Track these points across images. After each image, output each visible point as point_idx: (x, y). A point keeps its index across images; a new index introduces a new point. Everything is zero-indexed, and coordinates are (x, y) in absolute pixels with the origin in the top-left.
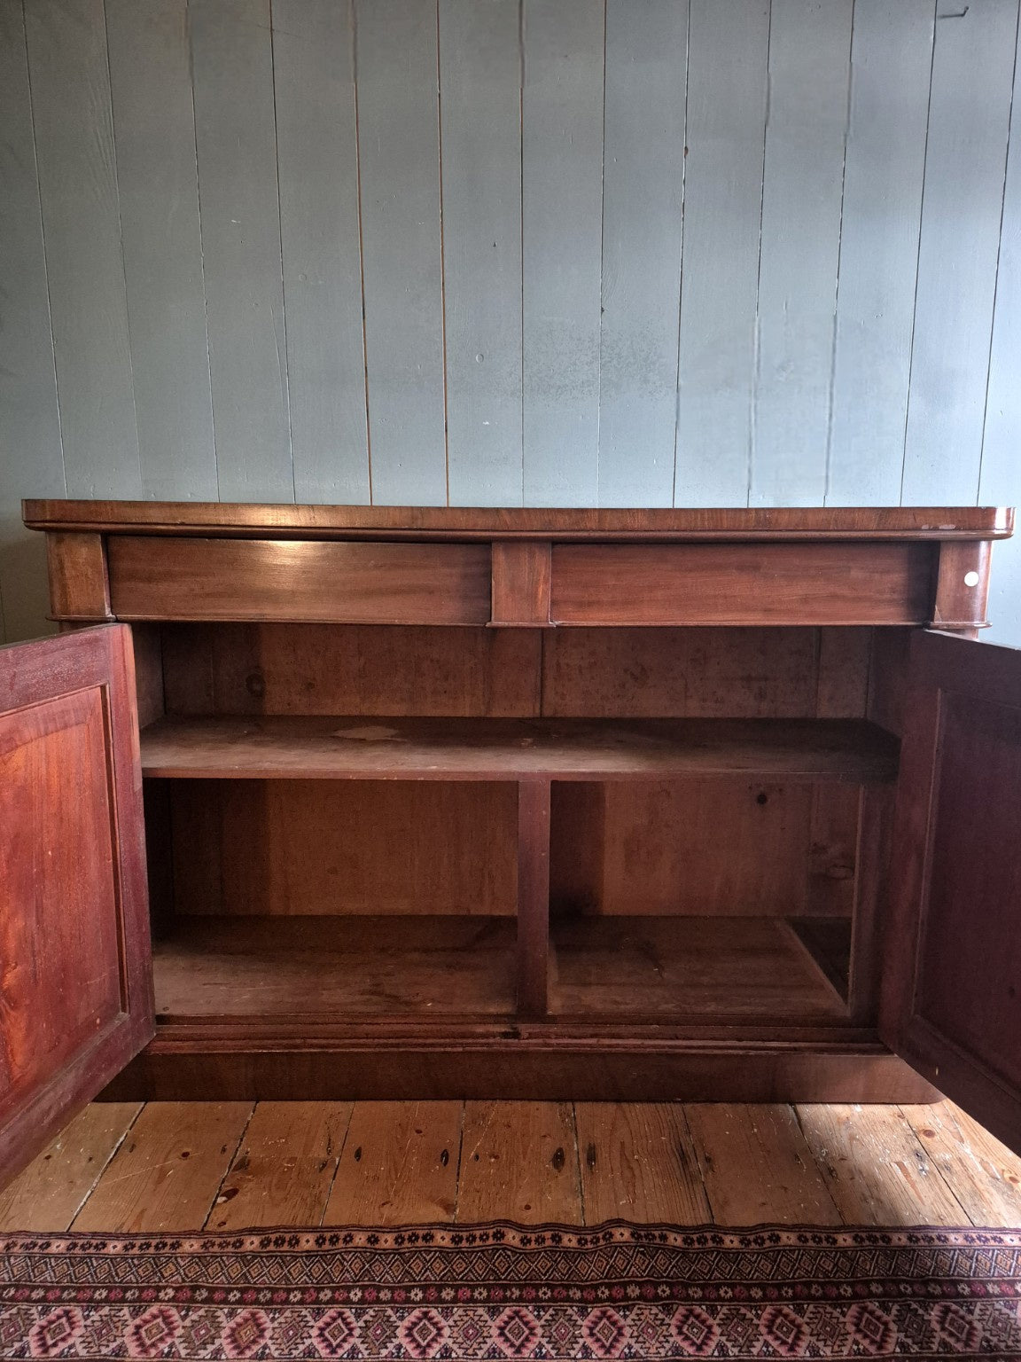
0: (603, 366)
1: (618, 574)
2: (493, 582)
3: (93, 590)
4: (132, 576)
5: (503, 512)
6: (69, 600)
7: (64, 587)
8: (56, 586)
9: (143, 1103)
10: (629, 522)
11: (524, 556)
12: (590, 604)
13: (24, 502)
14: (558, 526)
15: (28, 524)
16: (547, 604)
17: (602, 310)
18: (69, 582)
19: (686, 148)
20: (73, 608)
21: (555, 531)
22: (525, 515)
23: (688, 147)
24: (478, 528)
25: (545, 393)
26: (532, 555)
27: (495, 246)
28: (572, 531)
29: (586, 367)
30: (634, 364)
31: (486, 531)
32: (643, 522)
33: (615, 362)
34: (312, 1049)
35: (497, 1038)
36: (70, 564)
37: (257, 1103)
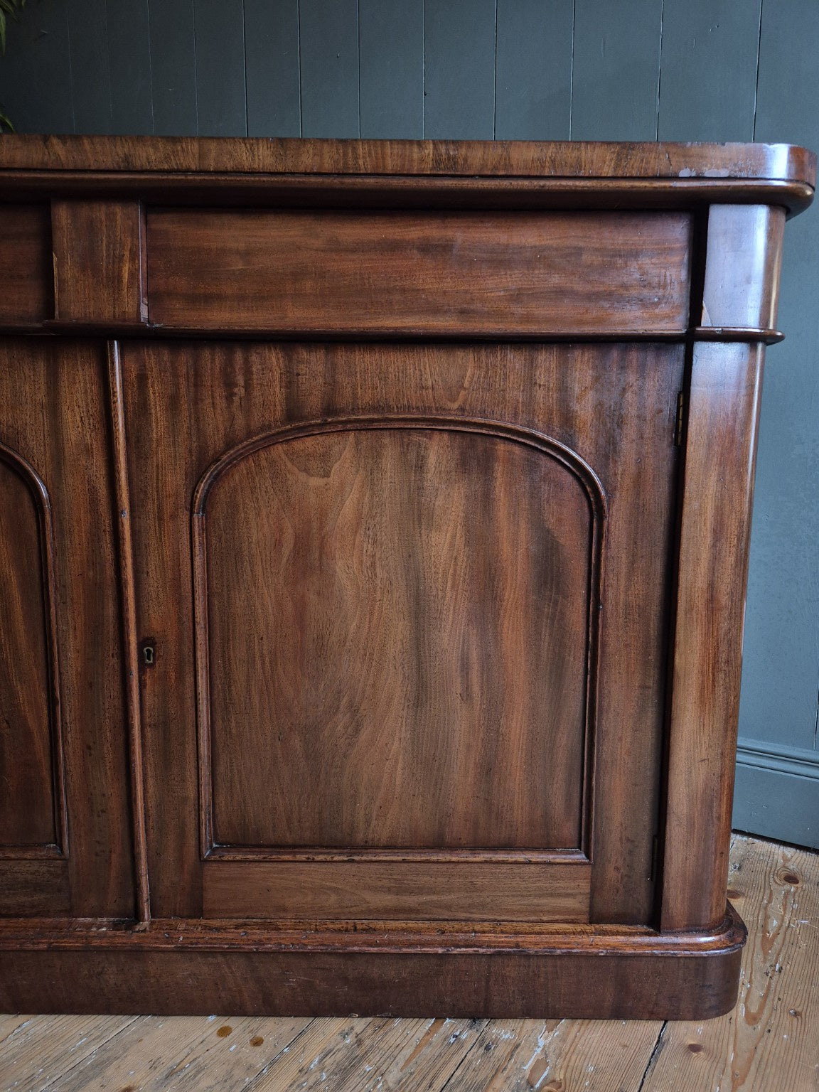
12: (208, 298)
16: (136, 291)
35: (103, 928)
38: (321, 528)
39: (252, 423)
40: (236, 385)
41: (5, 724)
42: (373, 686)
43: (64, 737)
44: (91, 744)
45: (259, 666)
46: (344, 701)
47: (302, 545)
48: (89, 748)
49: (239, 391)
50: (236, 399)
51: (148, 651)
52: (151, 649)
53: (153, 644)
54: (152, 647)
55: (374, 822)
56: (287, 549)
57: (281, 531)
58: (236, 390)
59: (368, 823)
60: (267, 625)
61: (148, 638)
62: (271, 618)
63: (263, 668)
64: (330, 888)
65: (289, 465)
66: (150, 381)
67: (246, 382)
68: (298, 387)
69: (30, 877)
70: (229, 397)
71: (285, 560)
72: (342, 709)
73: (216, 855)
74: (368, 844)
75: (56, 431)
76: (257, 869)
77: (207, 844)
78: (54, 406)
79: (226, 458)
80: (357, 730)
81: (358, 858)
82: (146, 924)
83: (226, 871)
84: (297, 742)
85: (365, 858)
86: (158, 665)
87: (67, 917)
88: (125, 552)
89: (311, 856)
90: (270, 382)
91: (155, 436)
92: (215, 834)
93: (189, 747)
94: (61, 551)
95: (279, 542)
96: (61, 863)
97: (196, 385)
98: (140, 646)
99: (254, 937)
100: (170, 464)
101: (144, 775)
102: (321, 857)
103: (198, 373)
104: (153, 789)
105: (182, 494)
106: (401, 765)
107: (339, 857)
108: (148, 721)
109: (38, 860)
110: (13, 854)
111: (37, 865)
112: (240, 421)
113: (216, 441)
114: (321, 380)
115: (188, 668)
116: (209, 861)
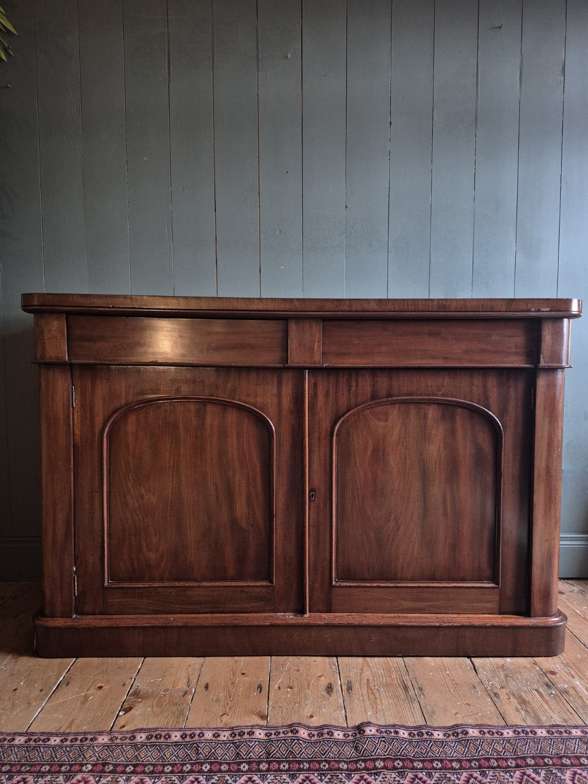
0: (346, 237)
1: (360, 337)
2: (289, 341)
3: (60, 345)
4: (81, 338)
6: (45, 351)
7: (43, 344)
8: (39, 343)
9: (75, 659)
10: (366, 306)
11: (307, 326)
12: (344, 354)
13: (23, 295)
14: (326, 309)
15: (24, 308)
16: (320, 354)
17: (346, 207)
18: (46, 341)
19: (390, 122)
20: (48, 356)
21: (325, 312)
22: (307, 302)
23: (392, 122)
24: (281, 310)
25: (315, 251)
26: (311, 326)
28: (334, 312)
29: (337, 238)
30: (364, 236)
31: (285, 311)
32: (374, 306)
33: (353, 234)
34: (179, 624)
35: (291, 617)
36: (47, 331)
37: (145, 658)
38: (384, 442)
39: (358, 400)
40: (352, 386)
41: (250, 526)
42: (405, 510)
43: (276, 531)
44: (287, 534)
46: (393, 517)
47: (375, 451)
48: (286, 536)
49: (354, 388)
50: (352, 392)
51: (312, 494)
53: (314, 491)
55: (405, 570)
56: (369, 452)
57: (367, 443)
58: (352, 388)
59: (402, 570)
60: (360, 484)
61: (312, 489)
62: (362, 480)
63: (358, 502)
64: (386, 599)
65: (371, 417)
66: (318, 386)
67: (356, 385)
68: (377, 386)
69: (258, 594)
70: (349, 390)
71: (368, 456)
72: (391, 520)
73: (338, 584)
74: (403, 580)
75: (280, 404)
76: (355, 590)
77: (334, 579)
78: (279, 395)
79: (347, 415)
80: (398, 529)
81: (399, 585)
82: (307, 615)
83: (342, 591)
84: (372, 534)
85: (402, 585)
86: (316, 500)
87: (273, 613)
88: (306, 453)
89: (379, 584)
90: (365, 385)
91: (319, 406)
92: (337, 575)
93: (328, 536)
94: (279, 453)
95: (366, 448)
96: (271, 588)
97: (336, 386)
98: (310, 492)
99: (356, 619)
100: (325, 417)
101: (309, 548)
102: (383, 585)
103: (337, 382)
104: (312, 554)
105: (329, 429)
106: (417, 544)
107: (390, 585)
108: (311, 524)
109: (262, 586)
110: (251, 584)
111: (261, 588)
112: (353, 400)
113: (343, 408)
114: (386, 384)
115: (328, 502)
116: (335, 586)
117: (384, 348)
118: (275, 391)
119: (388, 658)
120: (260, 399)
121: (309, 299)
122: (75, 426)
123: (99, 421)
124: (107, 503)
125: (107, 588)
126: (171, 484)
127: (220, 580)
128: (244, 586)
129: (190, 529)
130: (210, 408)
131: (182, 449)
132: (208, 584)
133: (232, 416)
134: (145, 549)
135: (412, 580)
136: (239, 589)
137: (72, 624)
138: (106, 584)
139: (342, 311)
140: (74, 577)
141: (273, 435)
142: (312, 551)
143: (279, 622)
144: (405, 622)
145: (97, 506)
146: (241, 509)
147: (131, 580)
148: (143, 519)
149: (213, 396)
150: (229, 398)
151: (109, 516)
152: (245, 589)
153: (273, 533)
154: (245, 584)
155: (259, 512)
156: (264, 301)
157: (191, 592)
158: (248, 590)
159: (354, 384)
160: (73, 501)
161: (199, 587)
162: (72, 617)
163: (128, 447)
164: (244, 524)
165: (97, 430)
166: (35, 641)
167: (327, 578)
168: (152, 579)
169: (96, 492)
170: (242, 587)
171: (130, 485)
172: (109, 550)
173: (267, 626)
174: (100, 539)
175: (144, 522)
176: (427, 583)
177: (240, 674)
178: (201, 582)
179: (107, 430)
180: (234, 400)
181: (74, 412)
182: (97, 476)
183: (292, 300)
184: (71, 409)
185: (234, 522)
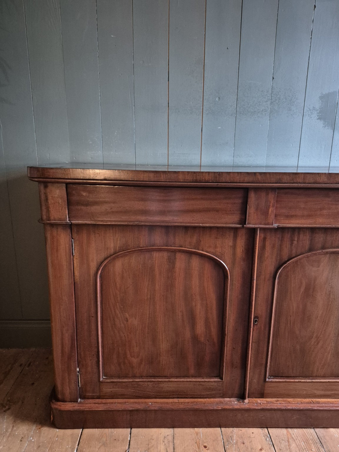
0: (271, 103)
1: (306, 202)
2: (248, 207)
3: (62, 209)
4: (78, 203)
5: (258, 174)
6: (50, 214)
7: (48, 208)
8: (44, 208)
9: (81, 429)
10: (318, 179)
11: (263, 194)
12: (292, 216)
13: (29, 168)
14: (284, 181)
15: (31, 179)
16: (273, 216)
17: (273, 78)
18: (50, 206)
19: (315, 5)
20: (52, 218)
21: (282, 183)
22: (268, 176)
23: (316, 5)
24: (245, 182)
25: (246, 114)
26: (267, 194)
27: (228, 48)
28: (290, 183)
29: (264, 103)
30: (285, 102)
31: (248, 183)
32: (324, 179)
33: (277, 101)
34: (156, 408)
35: (236, 403)
36: (51, 198)
37: (131, 429)
38: (315, 283)
39: (298, 252)
40: (294, 240)
41: (207, 341)
42: (325, 330)
43: (227, 345)
44: (235, 347)
45: (289, 325)
46: (315, 335)
47: (307, 289)
48: (234, 348)
49: (295, 242)
50: (294, 245)
51: (256, 320)
52: (257, 320)
53: (258, 318)
54: (257, 318)
55: (319, 370)
56: (302, 290)
57: (301, 283)
58: (294, 242)
59: (317, 371)
60: (293, 312)
61: (256, 316)
62: (295, 310)
63: (290, 325)
64: (304, 389)
65: (307, 264)
66: (267, 239)
67: (298, 240)
68: (314, 241)
69: (211, 387)
70: (292, 244)
71: (301, 293)
72: (314, 337)
73: (270, 380)
74: (317, 377)
75: (234, 254)
76: (282, 384)
77: (267, 377)
78: (234, 247)
79: (288, 263)
80: (318, 344)
81: (314, 381)
82: (246, 401)
83: (273, 385)
84: (298, 347)
85: (316, 381)
86: (258, 324)
87: (222, 398)
88: (253, 291)
89: (300, 380)
90: (305, 240)
91: (266, 256)
92: (269, 374)
93: (265, 349)
94: (231, 289)
95: (300, 288)
96: (221, 382)
97: (281, 241)
98: (254, 318)
99: (283, 405)
100: (270, 265)
101: (251, 356)
102: (303, 381)
103: (283, 237)
104: (252, 361)
105: (273, 273)
106: (330, 354)
107: (308, 381)
108: (253, 341)
109: (214, 382)
110: (207, 380)
111: (214, 383)
112: (294, 251)
113: (285, 258)
114: (322, 239)
115: (267, 326)
116: (268, 382)
117: (325, 212)
118: (231, 244)
119: (303, 429)
120: (219, 250)
121: (269, 173)
122: (75, 269)
123: (93, 265)
124: (101, 324)
125: (102, 382)
126: (148, 311)
127: (184, 377)
128: (202, 381)
129: (162, 343)
130: (178, 255)
131: (157, 286)
132: (176, 380)
133: (195, 262)
134: (129, 356)
135: (324, 377)
136: (198, 383)
137: (78, 408)
138: (101, 379)
139: (297, 183)
140: (78, 375)
141: (228, 277)
142: (252, 358)
143: (227, 407)
144: (318, 407)
145: (93, 327)
146: (200, 328)
147: (119, 377)
148: (128, 335)
149: (182, 247)
150: (195, 249)
151: (103, 333)
152: (202, 383)
153: (225, 346)
154: (203, 380)
155: (214, 331)
156: (231, 174)
157: (163, 385)
158: (204, 384)
159: (296, 239)
160: (75, 324)
161: (169, 381)
162: (77, 402)
163: (116, 284)
164: (202, 339)
165: (92, 272)
166: (52, 416)
167: (263, 376)
168: (134, 377)
169: (93, 317)
170: (200, 382)
171: (118, 312)
172: (103, 356)
173: (220, 410)
174: (96, 350)
175: (128, 338)
176: (335, 379)
177: (203, 447)
178: (170, 378)
179: (100, 272)
180: (198, 250)
181: (74, 259)
182: (93, 306)
183: (255, 173)
184: (72, 257)
185: (195, 338)
